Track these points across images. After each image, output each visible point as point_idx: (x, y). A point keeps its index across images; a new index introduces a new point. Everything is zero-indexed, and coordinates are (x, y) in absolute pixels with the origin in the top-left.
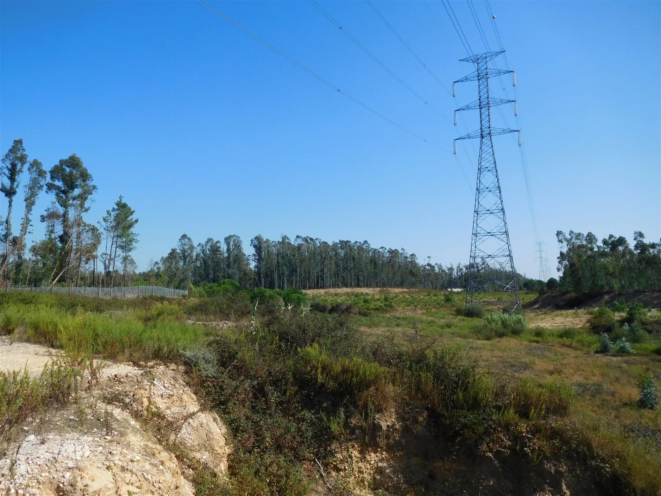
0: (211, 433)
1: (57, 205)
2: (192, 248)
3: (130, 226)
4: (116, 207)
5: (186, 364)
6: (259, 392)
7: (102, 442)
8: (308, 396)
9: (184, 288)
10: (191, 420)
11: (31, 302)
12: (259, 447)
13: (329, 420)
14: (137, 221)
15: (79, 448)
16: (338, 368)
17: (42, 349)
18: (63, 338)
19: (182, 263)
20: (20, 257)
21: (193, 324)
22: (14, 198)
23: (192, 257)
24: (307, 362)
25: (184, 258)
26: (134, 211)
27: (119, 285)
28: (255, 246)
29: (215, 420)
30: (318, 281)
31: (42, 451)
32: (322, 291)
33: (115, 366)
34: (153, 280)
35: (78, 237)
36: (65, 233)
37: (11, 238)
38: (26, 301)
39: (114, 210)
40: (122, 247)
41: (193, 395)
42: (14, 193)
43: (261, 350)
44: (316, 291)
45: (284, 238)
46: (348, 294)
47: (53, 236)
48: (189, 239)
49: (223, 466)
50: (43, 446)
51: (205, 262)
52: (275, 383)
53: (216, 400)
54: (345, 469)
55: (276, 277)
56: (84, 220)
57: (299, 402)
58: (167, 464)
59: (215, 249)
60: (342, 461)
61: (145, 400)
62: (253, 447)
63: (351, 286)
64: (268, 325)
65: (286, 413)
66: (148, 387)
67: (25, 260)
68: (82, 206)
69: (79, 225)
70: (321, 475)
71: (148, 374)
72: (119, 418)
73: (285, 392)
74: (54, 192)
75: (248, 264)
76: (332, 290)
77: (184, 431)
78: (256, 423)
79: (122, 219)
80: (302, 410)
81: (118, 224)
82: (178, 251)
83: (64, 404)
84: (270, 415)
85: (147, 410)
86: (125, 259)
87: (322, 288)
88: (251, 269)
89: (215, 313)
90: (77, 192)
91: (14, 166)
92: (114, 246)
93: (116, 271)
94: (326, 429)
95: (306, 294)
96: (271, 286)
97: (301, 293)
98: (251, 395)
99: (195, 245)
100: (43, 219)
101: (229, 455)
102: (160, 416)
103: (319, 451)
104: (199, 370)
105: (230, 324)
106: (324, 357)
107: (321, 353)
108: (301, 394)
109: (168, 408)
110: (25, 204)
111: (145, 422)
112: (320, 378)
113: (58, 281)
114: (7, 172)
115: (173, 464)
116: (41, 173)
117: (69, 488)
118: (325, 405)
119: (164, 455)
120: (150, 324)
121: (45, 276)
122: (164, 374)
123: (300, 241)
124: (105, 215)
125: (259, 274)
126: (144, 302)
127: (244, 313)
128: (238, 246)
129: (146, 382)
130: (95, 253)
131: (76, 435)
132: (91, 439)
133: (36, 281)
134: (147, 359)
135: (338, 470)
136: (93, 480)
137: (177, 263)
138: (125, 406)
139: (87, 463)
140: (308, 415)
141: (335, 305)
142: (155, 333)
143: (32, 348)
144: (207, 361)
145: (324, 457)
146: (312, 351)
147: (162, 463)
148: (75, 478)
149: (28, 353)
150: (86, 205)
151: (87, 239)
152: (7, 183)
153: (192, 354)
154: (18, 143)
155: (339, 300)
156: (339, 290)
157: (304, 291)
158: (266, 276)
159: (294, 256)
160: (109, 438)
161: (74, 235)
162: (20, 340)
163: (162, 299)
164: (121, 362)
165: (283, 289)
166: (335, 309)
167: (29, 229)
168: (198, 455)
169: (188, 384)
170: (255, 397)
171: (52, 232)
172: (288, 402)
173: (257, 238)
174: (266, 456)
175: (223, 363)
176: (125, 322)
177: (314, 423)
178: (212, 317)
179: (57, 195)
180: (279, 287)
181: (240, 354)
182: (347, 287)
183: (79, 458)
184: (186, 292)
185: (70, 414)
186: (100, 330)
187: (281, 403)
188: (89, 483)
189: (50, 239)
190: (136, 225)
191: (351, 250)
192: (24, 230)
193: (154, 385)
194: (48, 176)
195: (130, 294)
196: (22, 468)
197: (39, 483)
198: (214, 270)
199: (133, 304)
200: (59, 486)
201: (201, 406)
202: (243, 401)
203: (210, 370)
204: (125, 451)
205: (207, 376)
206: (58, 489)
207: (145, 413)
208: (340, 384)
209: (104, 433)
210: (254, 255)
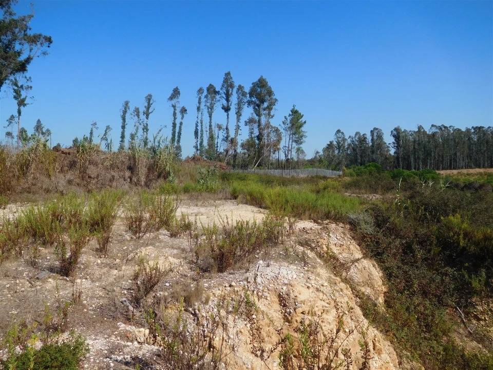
0: (372, 275)
1: (255, 115)
2: (344, 140)
3: (301, 126)
4: (291, 113)
5: (351, 223)
6: (408, 249)
7: (302, 270)
8: (450, 256)
9: (339, 170)
10: (356, 264)
11: (244, 179)
12: (408, 290)
13: (470, 277)
14: (305, 122)
15: (289, 272)
16: (479, 235)
17: (256, 209)
18: (268, 202)
19: (336, 152)
20: (235, 151)
21: (350, 196)
22: (230, 113)
23: (344, 147)
24: (450, 229)
25: (339, 148)
26: (303, 116)
27: (294, 168)
28: (394, 136)
29: (374, 266)
30: (451, 163)
31: (268, 271)
32: (455, 172)
33: (302, 222)
34: (317, 164)
35: (268, 136)
36: (260, 134)
37: (229, 139)
38: (242, 179)
39: (290, 115)
40: (296, 142)
41: (357, 246)
42: (229, 109)
43: (405, 217)
44: (448, 172)
45: (420, 128)
46: (481, 174)
47: (253, 136)
48: (343, 133)
49: (381, 300)
50: (268, 268)
51: (354, 150)
52: (421, 243)
53: (374, 251)
54: (485, 320)
55: (412, 160)
56: (271, 124)
57: (442, 260)
58: (345, 291)
59: (362, 140)
60: (482, 313)
61: (324, 246)
62: (404, 290)
63: (484, 167)
64: (411, 198)
65: (430, 267)
66: (325, 238)
67: (238, 153)
68: (269, 114)
69: (268, 127)
70: (462, 320)
71: (326, 229)
72: (310, 256)
73: (429, 251)
74: (252, 106)
75: (388, 151)
76: (465, 171)
77: (352, 270)
78: (405, 272)
79: (296, 122)
80: (445, 267)
81: (293, 125)
82: (335, 143)
83: (276, 244)
84: (417, 267)
85: (326, 253)
86: (298, 150)
87: (455, 169)
88: (390, 154)
89: (365, 188)
90: (266, 105)
91: (228, 91)
92: (291, 141)
93: (292, 159)
94: (467, 284)
95: (439, 174)
96: (409, 168)
97: (435, 173)
98: (401, 250)
99: (347, 137)
100: (246, 124)
101: (385, 293)
102: (335, 258)
103: (460, 301)
104: (361, 229)
105: (378, 196)
106: (465, 225)
107: (463, 222)
108: (444, 254)
109: (340, 253)
110: (236, 116)
111: (326, 261)
112: (462, 243)
113: (258, 166)
114: (224, 96)
115: (349, 292)
116: (244, 94)
117: (286, 296)
118: (467, 265)
119: (342, 285)
120: (321, 195)
121: (250, 163)
122: (337, 230)
123: (434, 130)
124: (284, 119)
125: (398, 158)
126: (312, 180)
127: (388, 189)
128: (380, 137)
129: (324, 234)
130: (279, 146)
131: (286, 264)
132: (295, 267)
133: (244, 166)
134: (322, 219)
135: (479, 320)
136: (300, 294)
137: (334, 151)
138: (312, 249)
139: (296, 283)
140: (450, 270)
141: (467, 183)
142: (324, 202)
143: (250, 208)
144: (366, 223)
145: (466, 307)
146: (455, 219)
147: (342, 290)
148: (289, 290)
149: (248, 211)
150: (272, 113)
151: (273, 137)
152: (225, 102)
153: (355, 217)
154: (228, 74)
155: (472, 179)
156: (472, 171)
157: (438, 172)
158: (404, 159)
159: (429, 142)
160: (306, 268)
161: (265, 135)
162: (242, 203)
163: (325, 178)
164: (305, 219)
165: (418, 169)
166: (468, 186)
167: (240, 132)
168: (363, 289)
169: (353, 238)
170: (405, 253)
171: (252, 133)
172: (433, 259)
173: (396, 129)
174: (414, 298)
175: (378, 225)
176: (303, 193)
177: (456, 279)
178: (363, 191)
179: (254, 108)
180: (415, 169)
181: (392, 219)
182: (479, 167)
183: (290, 279)
184: (341, 173)
185: (279, 250)
186: (289, 198)
187: (426, 259)
188: (298, 295)
189: (252, 138)
190: (305, 126)
191: (484, 134)
192: (236, 133)
193: (330, 237)
194: (248, 95)
195: (302, 174)
196: (259, 280)
197: (269, 290)
198: (361, 156)
199: (305, 181)
200: (280, 294)
201: (364, 254)
202: (395, 255)
203: (369, 229)
204: (317, 278)
205: (367, 234)
206: (280, 296)
207: (326, 255)
208: (481, 249)
209: (303, 265)
210: (394, 143)
